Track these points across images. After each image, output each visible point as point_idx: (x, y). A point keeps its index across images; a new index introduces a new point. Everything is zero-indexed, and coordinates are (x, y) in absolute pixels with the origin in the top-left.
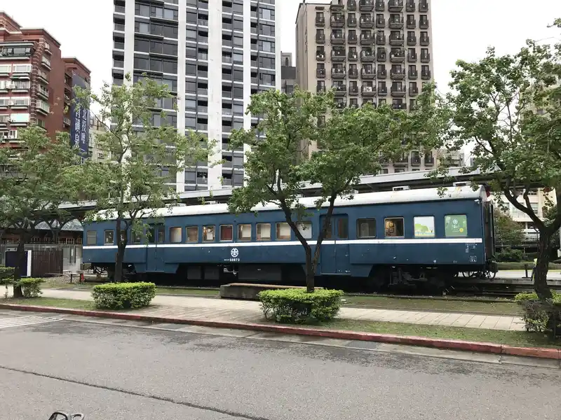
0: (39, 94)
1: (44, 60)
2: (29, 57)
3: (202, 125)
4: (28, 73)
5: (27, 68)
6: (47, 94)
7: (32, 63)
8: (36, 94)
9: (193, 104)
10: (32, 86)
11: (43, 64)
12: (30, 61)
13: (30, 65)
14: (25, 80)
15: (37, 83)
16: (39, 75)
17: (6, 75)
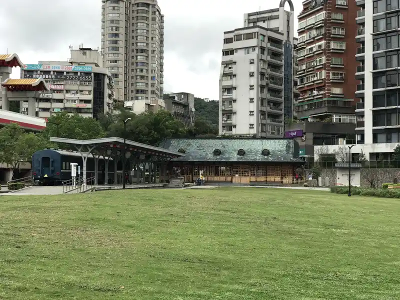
0: (332, 36)
2: (323, 5)
4: (323, 20)
5: (322, 15)
6: (342, 32)
7: (326, 10)
8: (330, 37)
10: (326, 31)
11: (337, 6)
12: (324, 9)
13: (324, 12)
14: (321, 27)
15: (330, 27)
16: (332, 18)
17: (313, 26)
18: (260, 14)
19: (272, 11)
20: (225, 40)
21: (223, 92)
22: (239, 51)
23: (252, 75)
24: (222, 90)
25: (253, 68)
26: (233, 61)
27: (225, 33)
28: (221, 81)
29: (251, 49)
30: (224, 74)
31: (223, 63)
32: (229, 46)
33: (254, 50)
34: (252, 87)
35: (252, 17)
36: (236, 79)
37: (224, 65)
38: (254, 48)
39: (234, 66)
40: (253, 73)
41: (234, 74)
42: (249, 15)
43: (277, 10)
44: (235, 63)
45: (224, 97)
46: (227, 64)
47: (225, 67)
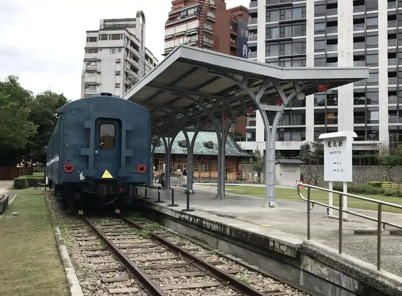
0: (204, 44)
1: (210, 14)
2: (197, 15)
3: (333, 46)
4: (196, 28)
5: (195, 24)
6: (212, 42)
7: (199, 20)
8: (202, 44)
9: (323, 27)
10: (199, 38)
11: (208, 18)
12: (198, 18)
13: (197, 21)
14: (195, 34)
15: (203, 35)
16: (204, 27)
17: (184, 33)
18: (117, 21)
19: (129, 20)
20: (87, 38)
21: (86, 88)
22: (103, 50)
23: (118, 74)
24: (84, 86)
25: (119, 68)
26: (98, 59)
27: (87, 32)
28: (83, 77)
29: (117, 49)
30: (86, 70)
31: (85, 60)
32: (93, 45)
33: (119, 51)
34: (117, 86)
35: (107, 23)
36: (100, 77)
37: (87, 62)
38: (120, 48)
39: (98, 64)
40: (119, 72)
41: (98, 71)
42: (105, 21)
43: (134, 20)
44: (99, 61)
45: (86, 93)
46: (90, 62)
47: (87, 64)
